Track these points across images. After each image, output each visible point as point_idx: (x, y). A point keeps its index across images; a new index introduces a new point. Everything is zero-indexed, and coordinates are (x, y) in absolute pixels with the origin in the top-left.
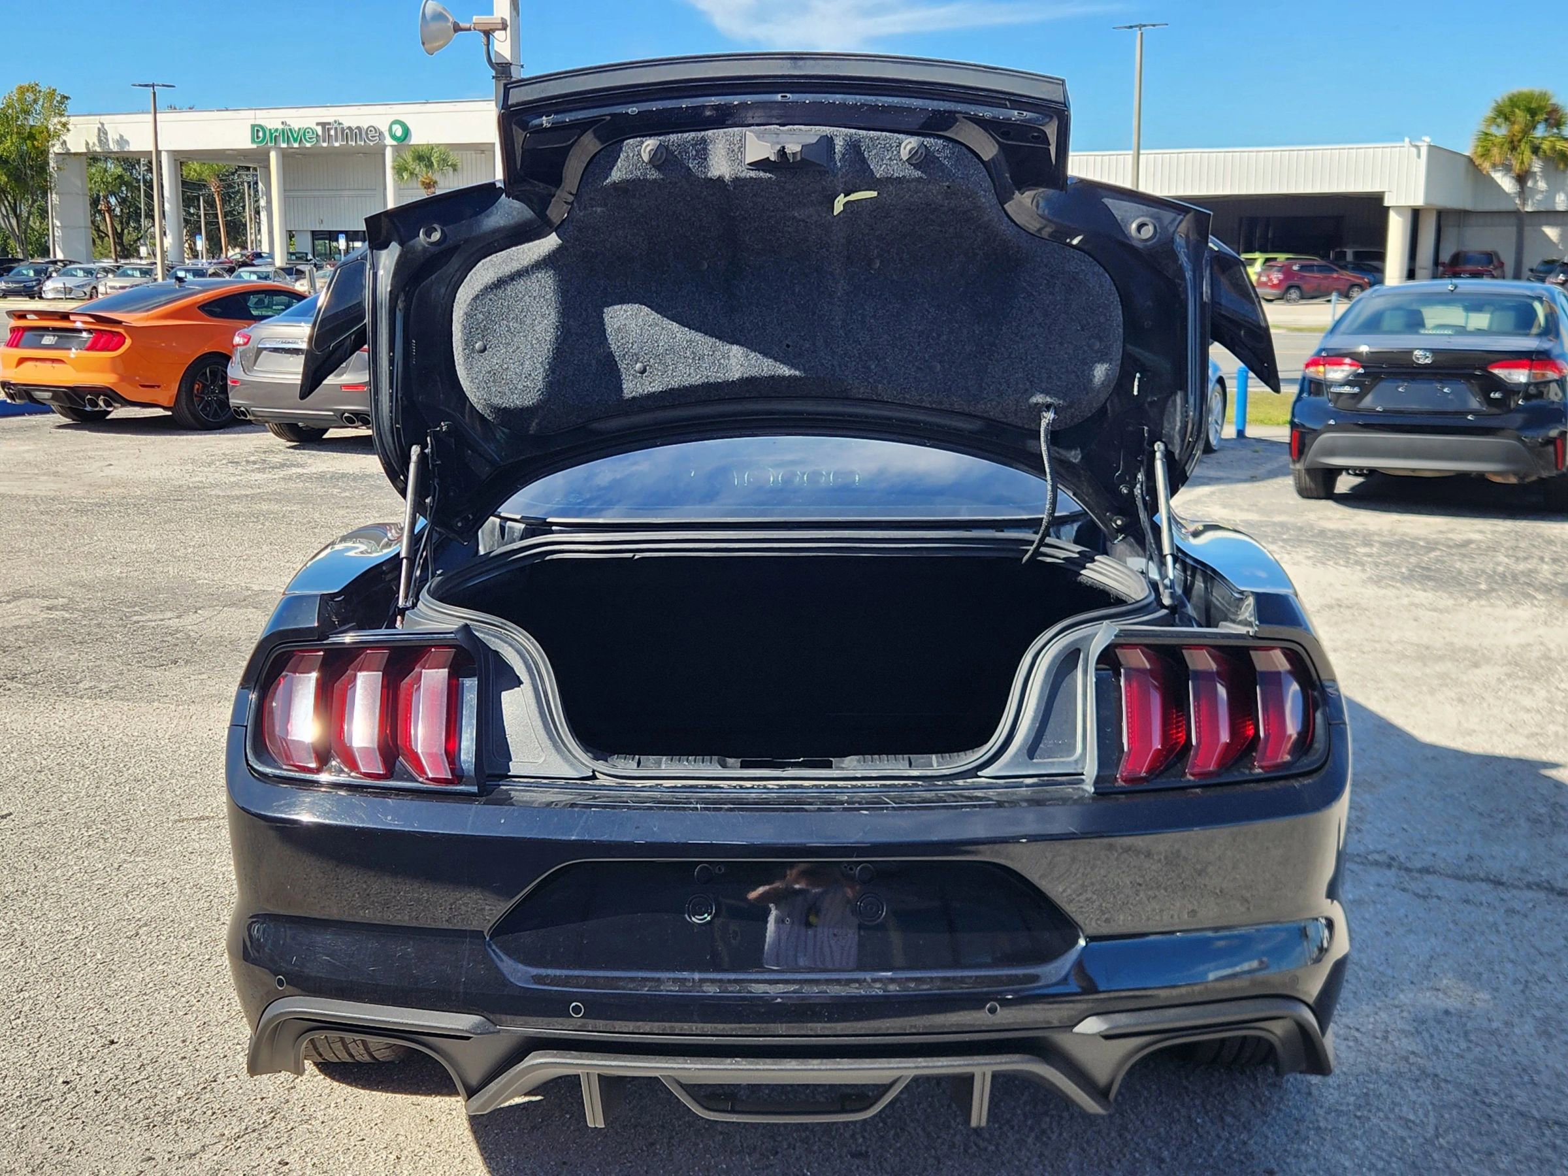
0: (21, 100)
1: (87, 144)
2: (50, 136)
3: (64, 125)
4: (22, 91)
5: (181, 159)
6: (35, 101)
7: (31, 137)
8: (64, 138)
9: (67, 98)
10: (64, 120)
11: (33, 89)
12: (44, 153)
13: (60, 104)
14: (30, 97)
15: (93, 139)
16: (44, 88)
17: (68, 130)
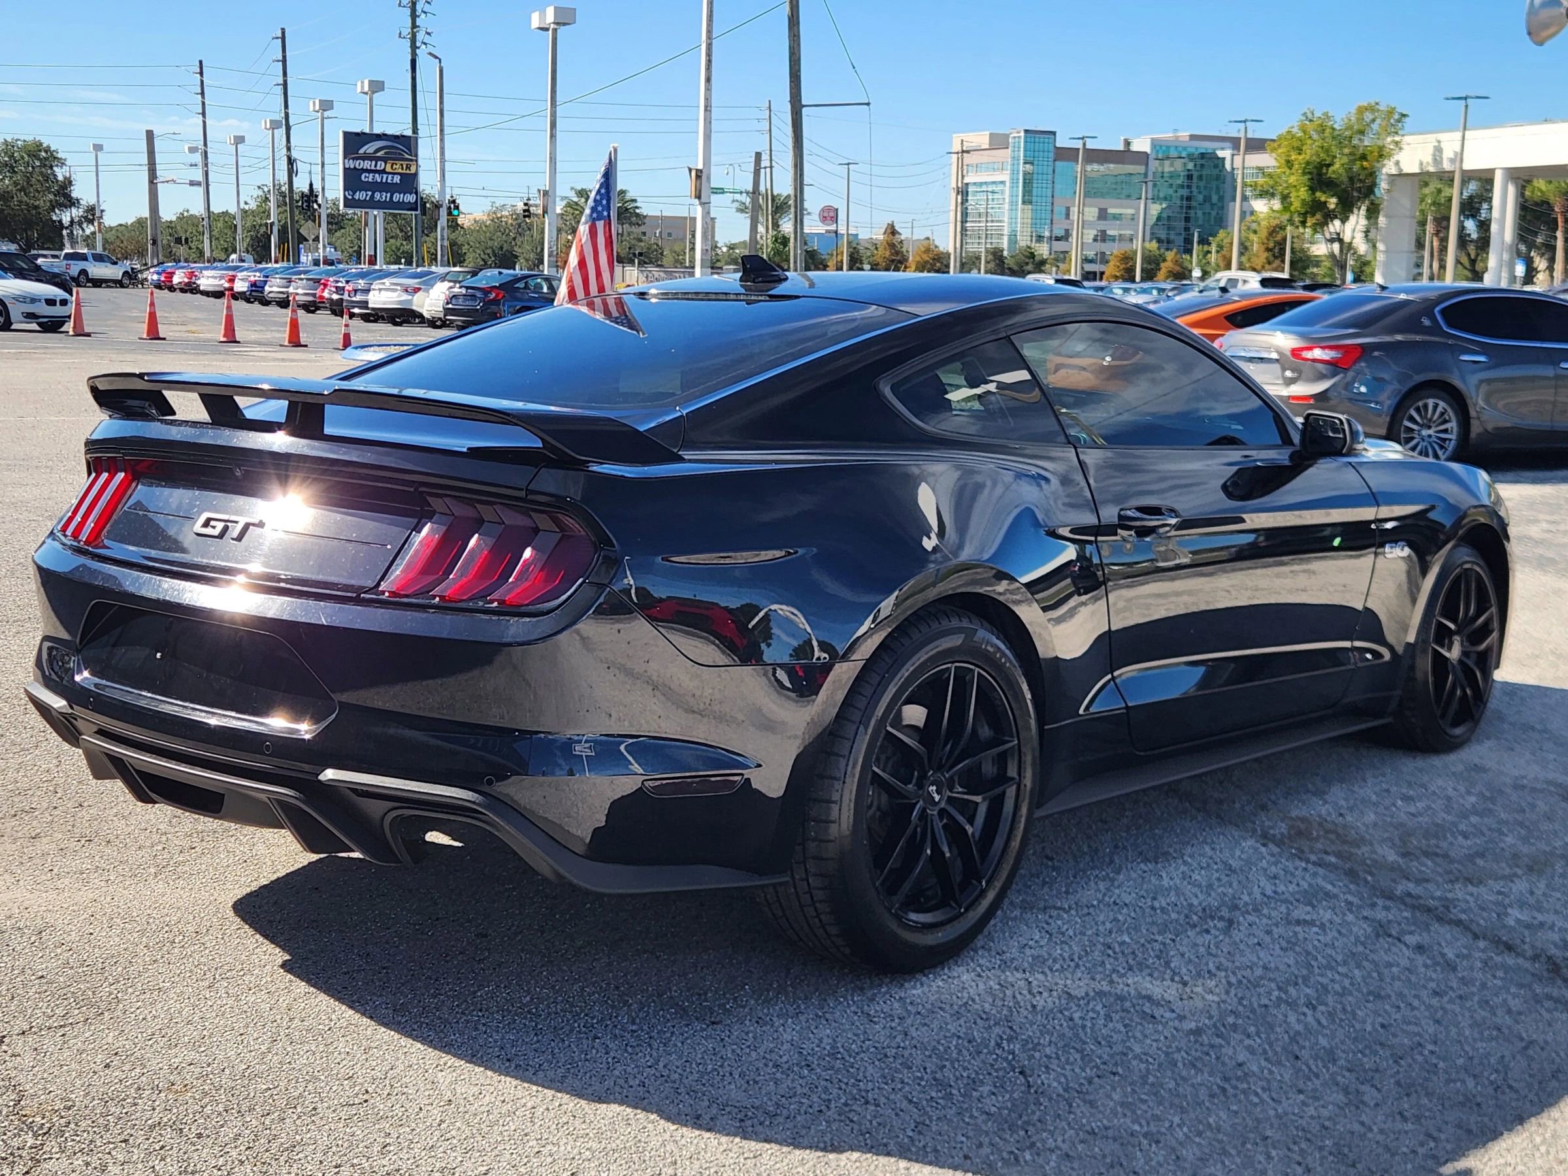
0: (1360, 119)
1: (1421, 164)
2: (1382, 154)
3: (1397, 143)
4: (1361, 110)
5: (1522, 177)
6: (1373, 121)
7: (1364, 157)
8: (1396, 158)
9: (1404, 116)
10: (1397, 138)
11: (1371, 108)
12: (1372, 174)
13: (1396, 121)
14: (1368, 116)
15: (1428, 158)
16: (1382, 107)
17: (1401, 149)
